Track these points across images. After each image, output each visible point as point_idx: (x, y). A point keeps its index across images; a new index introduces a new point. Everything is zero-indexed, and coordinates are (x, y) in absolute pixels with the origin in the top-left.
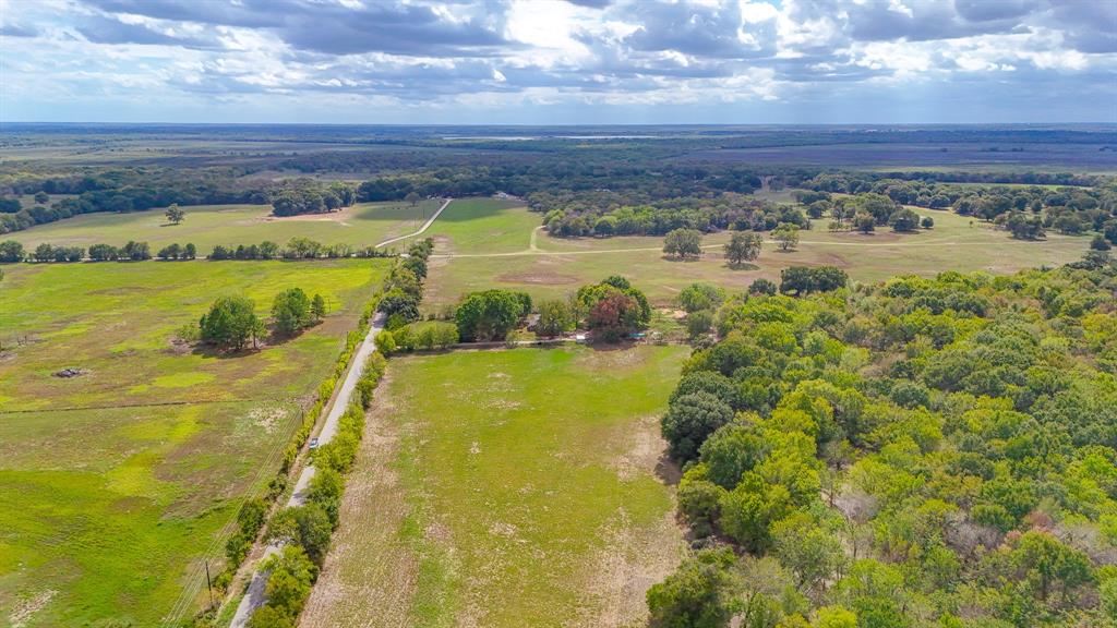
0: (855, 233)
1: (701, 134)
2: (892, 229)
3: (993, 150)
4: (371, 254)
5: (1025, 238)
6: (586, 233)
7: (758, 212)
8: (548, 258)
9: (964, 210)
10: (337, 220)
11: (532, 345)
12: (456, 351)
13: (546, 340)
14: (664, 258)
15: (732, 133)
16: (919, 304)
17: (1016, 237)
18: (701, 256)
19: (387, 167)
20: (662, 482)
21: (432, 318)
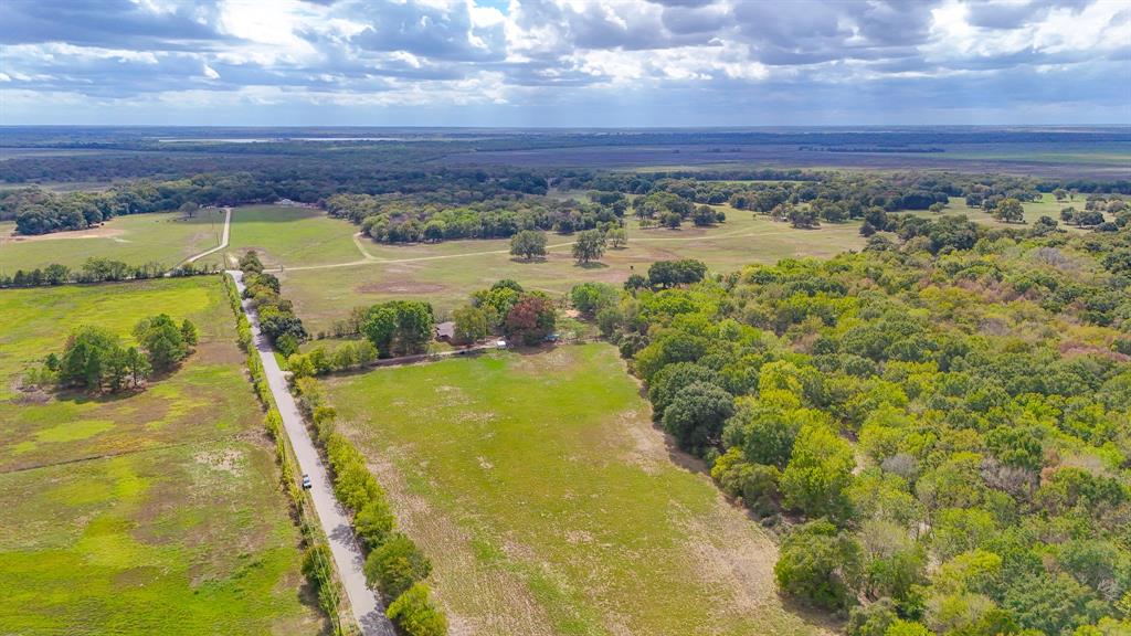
0: (664, 229)
1: (445, 136)
2: (693, 224)
3: (718, 151)
4: (188, 272)
5: (804, 227)
6: (415, 239)
7: (574, 213)
8: (394, 266)
9: (740, 205)
10: (108, 236)
11: (456, 355)
12: (378, 368)
13: (464, 348)
14: (513, 260)
15: (475, 136)
16: (794, 288)
17: (795, 227)
18: (546, 256)
19: (117, 174)
20: (687, 471)
21: (321, 337)
